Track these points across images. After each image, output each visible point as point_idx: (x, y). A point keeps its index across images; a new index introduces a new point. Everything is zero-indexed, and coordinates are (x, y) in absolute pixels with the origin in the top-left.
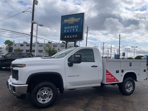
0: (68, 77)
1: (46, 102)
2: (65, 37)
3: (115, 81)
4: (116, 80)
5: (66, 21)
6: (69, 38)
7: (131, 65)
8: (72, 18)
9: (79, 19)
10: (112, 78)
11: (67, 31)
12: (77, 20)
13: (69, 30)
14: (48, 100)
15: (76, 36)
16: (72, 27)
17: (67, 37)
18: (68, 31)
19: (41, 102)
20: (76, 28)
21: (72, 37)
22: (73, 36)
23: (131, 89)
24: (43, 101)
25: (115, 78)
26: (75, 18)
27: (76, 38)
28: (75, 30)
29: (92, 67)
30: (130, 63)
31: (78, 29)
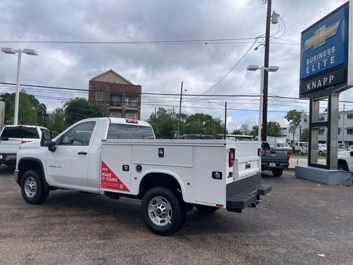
0: (50, 166)
1: (33, 196)
2: (308, 86)
3: (120, 189)
4: (121, 187)
6: (317, 89)
7: (161, 155)
8: (321, 29)
10: (114, 180)
11: (310, 70)
13: (316, 66)
16: (321, 55)
17: (311, 86)
18: (313, 70)
19: (28, 195)
21: (322, 82)
22: (325, 80)
23: (168, 220)
24: (30, 194)
25: (119, 182)
26: (327, 27)
27: (331, 85)
28: (328, 62)
29: (79, 153)
30: (159, 149)
31: (336, 54)
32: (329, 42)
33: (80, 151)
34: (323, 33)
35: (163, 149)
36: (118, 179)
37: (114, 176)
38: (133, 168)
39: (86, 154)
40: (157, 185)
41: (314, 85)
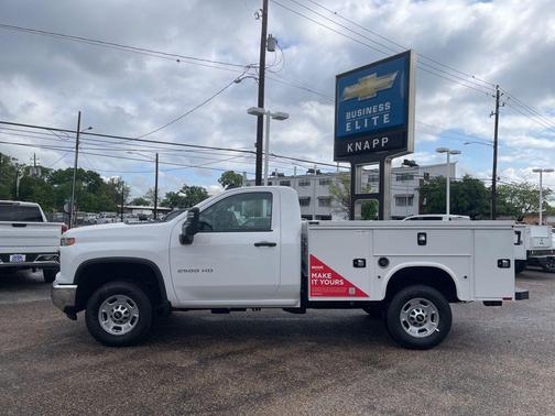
0: (179, 271)
1: (123, 332)
2: (349, 148)
3: (347, 294)
4: (352, 291)
5: (349, 91)
6: (363, 152)
7: (422, 243)
8: (369, 77)
9: (394, 76)
10: (336, 282)
11: (353, 125)
12: (386, 82)
13: (361, 122)
14: (126, 328)
15: (385, 140)
16: (369, 110)
17: (353, 147)
18: (357, 127)
19: (110, 330)
20: (381, 114)
21: (371, 145)
22: (375, 142)
23: (431, 328)
24: (115, 328)
25: (348, 284)
26: (378, 76)
27: (383, 149)
28: (380, 120)
29: (257, 245)
30: (419, 235)
31: (392, 113)
32: (381, 96)
33: (258, 241)
34: (372, 84)
35: (425, 234)
36: (345, 280)
37: (335, 276)
38: (372, 263)
39: (273, 245)
40: (416, 282)
41: (358, 146)
